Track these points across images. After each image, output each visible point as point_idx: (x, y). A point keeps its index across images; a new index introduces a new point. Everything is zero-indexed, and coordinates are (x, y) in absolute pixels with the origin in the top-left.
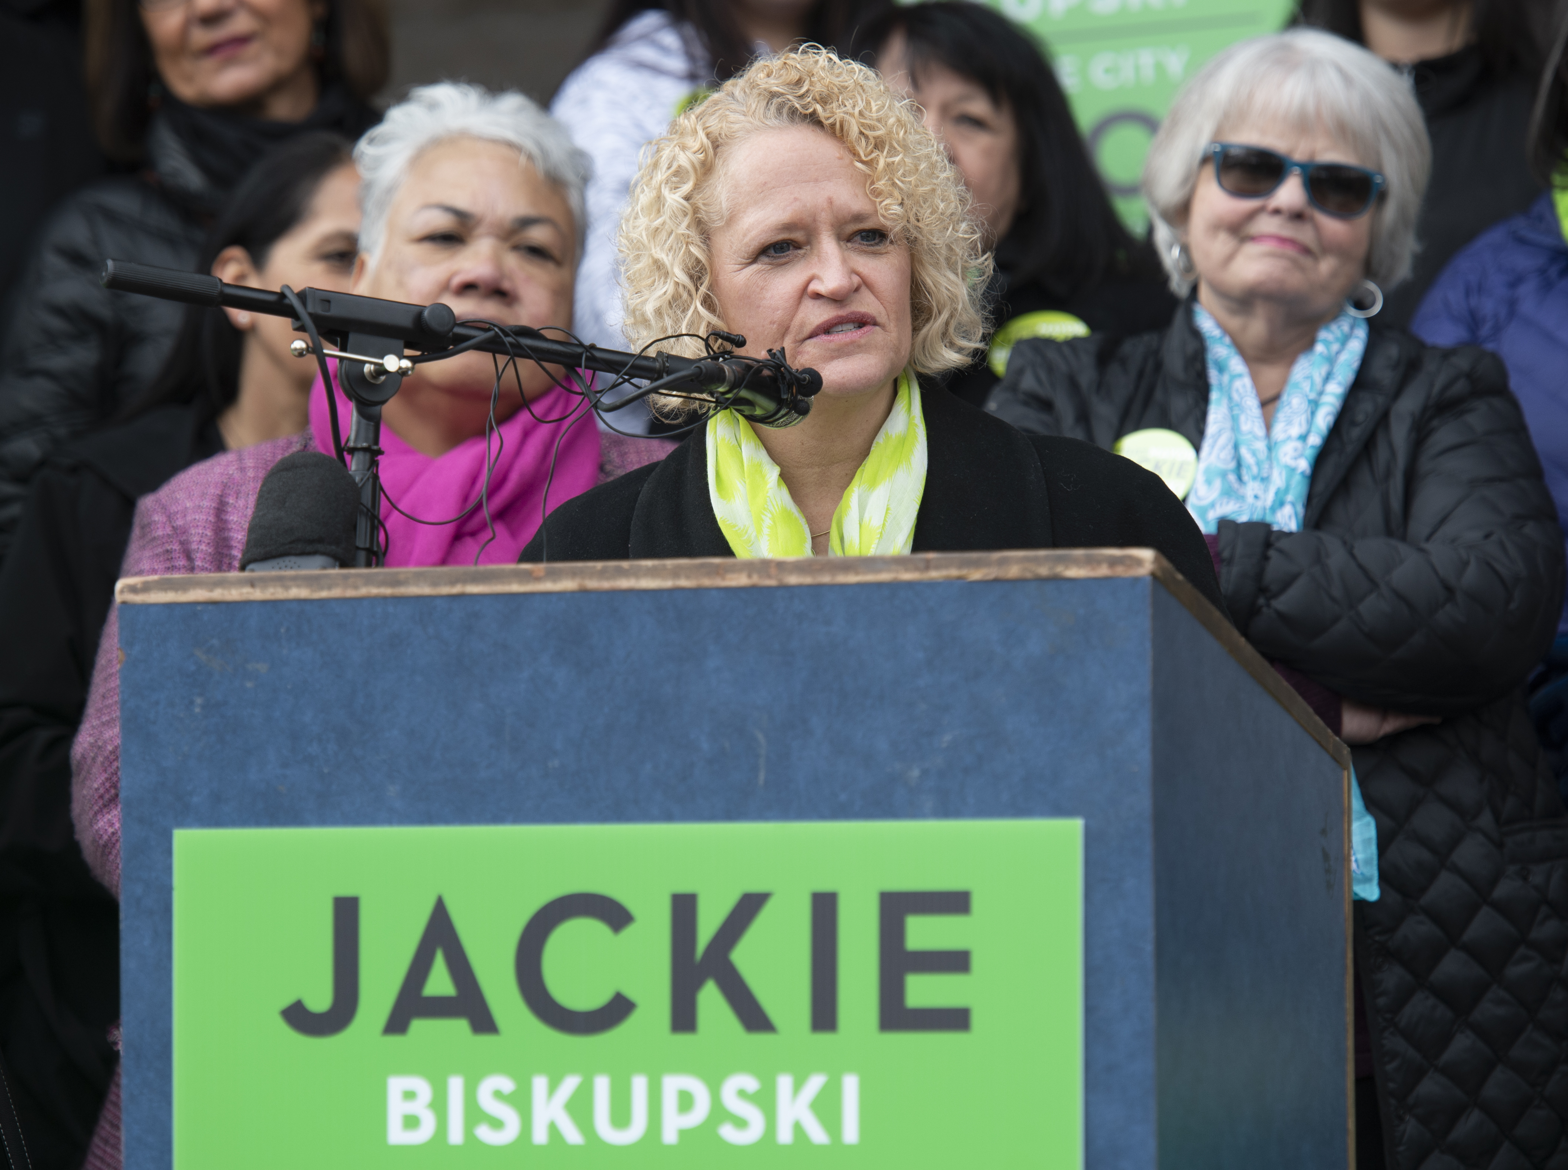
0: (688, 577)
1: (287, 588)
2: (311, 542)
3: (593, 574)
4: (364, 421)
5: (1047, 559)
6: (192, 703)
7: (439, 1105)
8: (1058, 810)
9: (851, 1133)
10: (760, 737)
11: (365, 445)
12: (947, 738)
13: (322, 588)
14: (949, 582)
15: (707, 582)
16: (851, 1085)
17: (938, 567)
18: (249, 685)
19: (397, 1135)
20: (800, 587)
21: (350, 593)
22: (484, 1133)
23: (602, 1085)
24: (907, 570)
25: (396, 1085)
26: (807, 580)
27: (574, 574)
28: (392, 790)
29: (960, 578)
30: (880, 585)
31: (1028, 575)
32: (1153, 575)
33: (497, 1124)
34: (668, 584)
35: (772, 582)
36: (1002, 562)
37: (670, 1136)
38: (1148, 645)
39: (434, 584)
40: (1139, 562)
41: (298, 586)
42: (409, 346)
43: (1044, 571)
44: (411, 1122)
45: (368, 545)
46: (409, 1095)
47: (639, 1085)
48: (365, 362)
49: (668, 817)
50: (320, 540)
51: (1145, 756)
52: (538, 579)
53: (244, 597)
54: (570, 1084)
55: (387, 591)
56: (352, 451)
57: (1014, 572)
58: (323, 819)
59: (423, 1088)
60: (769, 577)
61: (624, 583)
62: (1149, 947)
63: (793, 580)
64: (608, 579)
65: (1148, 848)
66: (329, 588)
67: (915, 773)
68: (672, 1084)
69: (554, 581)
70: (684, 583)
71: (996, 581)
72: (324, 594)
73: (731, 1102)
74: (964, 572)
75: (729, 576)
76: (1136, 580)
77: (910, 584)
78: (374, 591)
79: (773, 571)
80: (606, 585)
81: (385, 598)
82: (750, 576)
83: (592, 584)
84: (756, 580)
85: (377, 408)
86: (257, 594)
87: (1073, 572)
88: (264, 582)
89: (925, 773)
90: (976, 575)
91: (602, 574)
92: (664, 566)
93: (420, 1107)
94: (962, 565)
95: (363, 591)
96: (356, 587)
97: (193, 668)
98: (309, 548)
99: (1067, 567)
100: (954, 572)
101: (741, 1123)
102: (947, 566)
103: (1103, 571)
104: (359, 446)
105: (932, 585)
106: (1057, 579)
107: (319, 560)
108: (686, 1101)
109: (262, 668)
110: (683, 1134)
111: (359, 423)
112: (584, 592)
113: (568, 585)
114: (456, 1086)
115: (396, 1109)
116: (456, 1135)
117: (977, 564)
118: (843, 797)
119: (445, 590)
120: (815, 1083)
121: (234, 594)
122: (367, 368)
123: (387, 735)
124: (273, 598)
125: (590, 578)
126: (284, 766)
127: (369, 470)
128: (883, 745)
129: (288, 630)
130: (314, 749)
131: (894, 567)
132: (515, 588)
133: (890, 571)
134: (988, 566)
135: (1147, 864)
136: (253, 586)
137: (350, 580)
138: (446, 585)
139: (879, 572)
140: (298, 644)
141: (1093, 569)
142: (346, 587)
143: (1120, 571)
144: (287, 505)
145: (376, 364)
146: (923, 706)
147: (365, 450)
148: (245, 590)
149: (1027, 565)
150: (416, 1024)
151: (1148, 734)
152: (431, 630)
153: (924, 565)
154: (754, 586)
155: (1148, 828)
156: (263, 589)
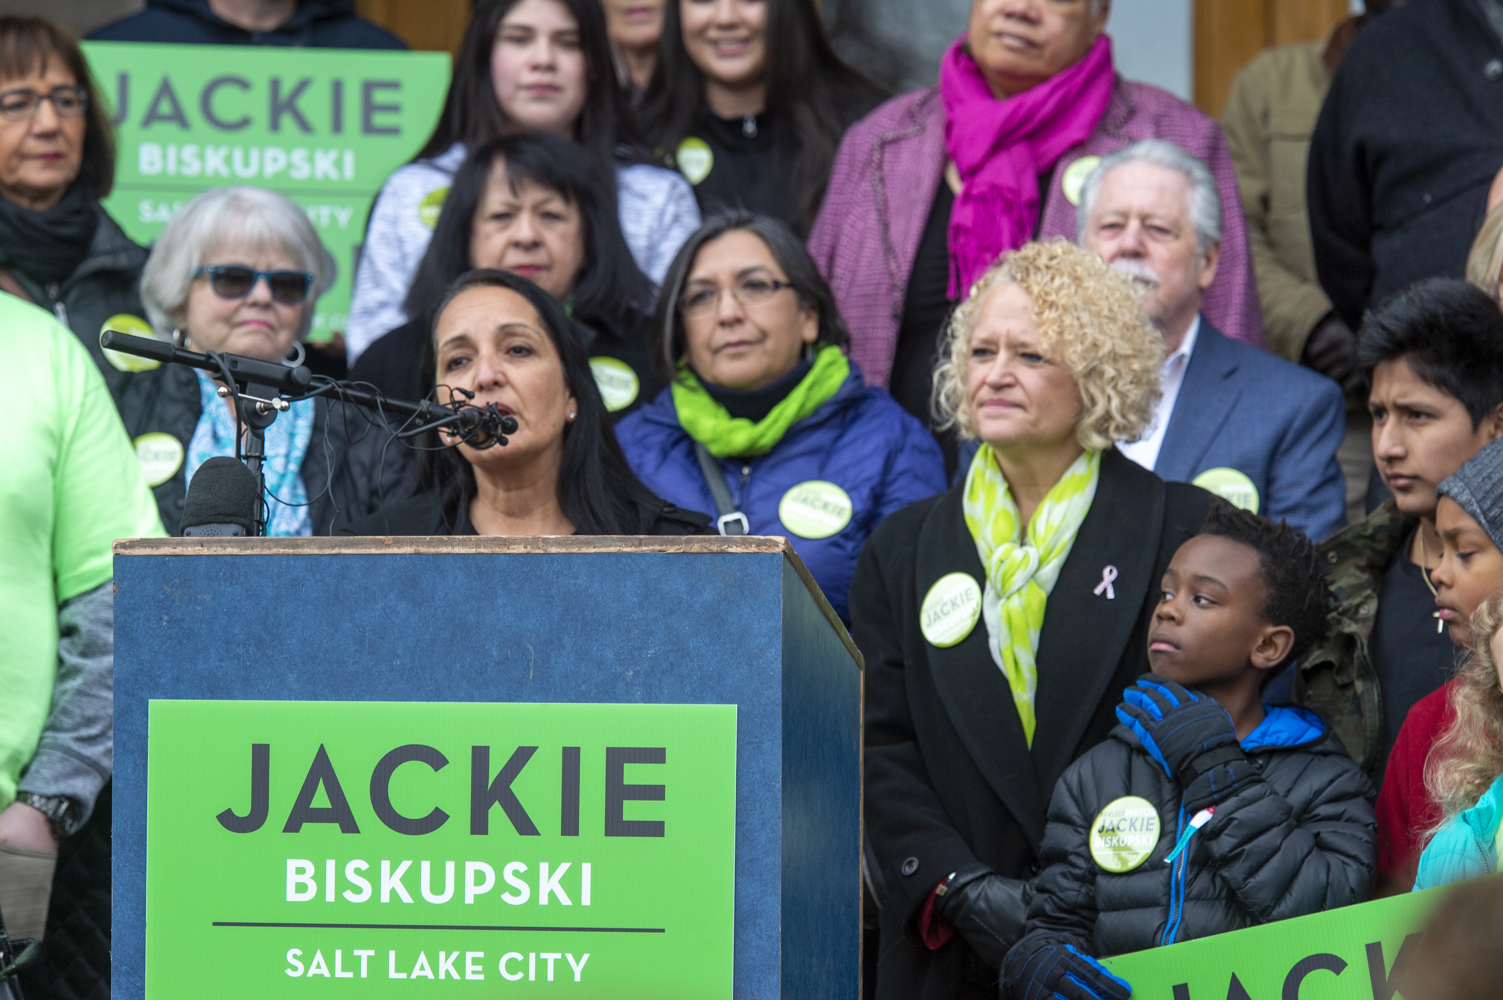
0: (485, 547)
1: (223, 548)
2: (229, 515)
3: (423, 544)
4: (255, 438)
6: (161, 619)
7: (320, 877)
8: (721, 699)
9: (586, 900)
10: (531, 648)
11: (257, 454)
12: (651, 652)
13: (247, 549)
14: (654, 554)
15: (498, 550)
16: (586, 868)
17: (647, 545)
18: (199, 609)
19: (292, 896)
20: (558, 554)
21: (266, 552)
22: (348, 895)
23: (426, 866)
24: (627, 546)
25: (292, 864)
26: (564, 550)
27: (411, 543)
28: (291, 677)
29: (660, 551)
30: (609, 554)
31: (705, 551)
32: (784, 552)
33: (358, 890)
34: (473, 551)
35: (541, 552)
36: (687, 542)
37: (469, 900)
38: (781, 596)
39: (321, 548)
40: (776, 544)
41: (231, 547)
42: (282, 392)
43: (715, 548)
44: (301, 888)
46: (300, 871)
47: (450, 867)
48: (256, 401)
49: (471, 700)
50: (234, 515)
51: (778, 666)
52: (388, 546)
53: (196, 553)
54: (405, 866)
55: (291, 551)
56: (247, 457)
57: (696, 548)
58: (246, 696)
59: (309, 867)
60: (539, 548)
61: (444, 550)
62: (779, 786)
63: (554, 550)
64: (434, 547)
65: (779, 723)
66: (252, 549)
67: (631, 673)
68: (471, 867)
69: (399, 547)
70: (482, 550)
71: (685, 554)
72: (249, 552)
73: (510, 878)
74: (664, 548)
75: (512, 547)
76: (774, 554)
77: (628, 553)
78: (281, 551)
79: (541, 544)
80: (432, 550)
81: (288, 555)
82: (525, 547)
83: (423, 550)
84: (529, 549)
85: (262, 431)
86: (205, 551)
87: (733, 549)
88: (210, 544)
89: (637, 673)
90: (672, 550)
91: (430, 544)
92: (471, 538)
93: (306, 878)
95: (274, 551)
96: (270, 548)
97: (162, 597)
98: (227, 519)
99: (729, 547)
100: (658, 548)
101: (516, 892)
102: (653, 544)
103: (753, 549)
104: (254, 455)
105: (643, 555)
106: (723, 553)
107: (234, 528)
108: (480, 878)
109: (208, 598)
110: (477, 897)
111: (252, 440)
112: (418, 554)
113: (408, 550)
114: (331, 865)
115: (292, 879)
116: (330, 896)
117: (672, 543)
119: (328, 551)
120: (564, 867)
121: (190, 551)
122: (258, 404)
123: (289, 642)
124: (215, 553)
125: (422, 546)
126: (221, 660)
127: (258, 470)
128: (610, 655)
129: (224, 574)
130: (241, 650)
131: (618, 543)
132: (373, 551)
133: (616, 546)
134: (679, 544)
135: (778, 733)
136: (202, 546)
137: (266, 543)
138: (328, 548)
139: (609, 546)
140: (231, 583)
141: (746, 548)
142: (263, 548)
143: (763, 549)
144: (212, 490)
145: (265, 403)
146: (636, 632)
147: (256, 457)
148: (197, 548)
149: (704, 544)
150: (305, 826)
151: (780, 652)
152: (318, 576)
153: (638, 542)
154: (528, 553)
155: (779, 711)
156: (209, 548)
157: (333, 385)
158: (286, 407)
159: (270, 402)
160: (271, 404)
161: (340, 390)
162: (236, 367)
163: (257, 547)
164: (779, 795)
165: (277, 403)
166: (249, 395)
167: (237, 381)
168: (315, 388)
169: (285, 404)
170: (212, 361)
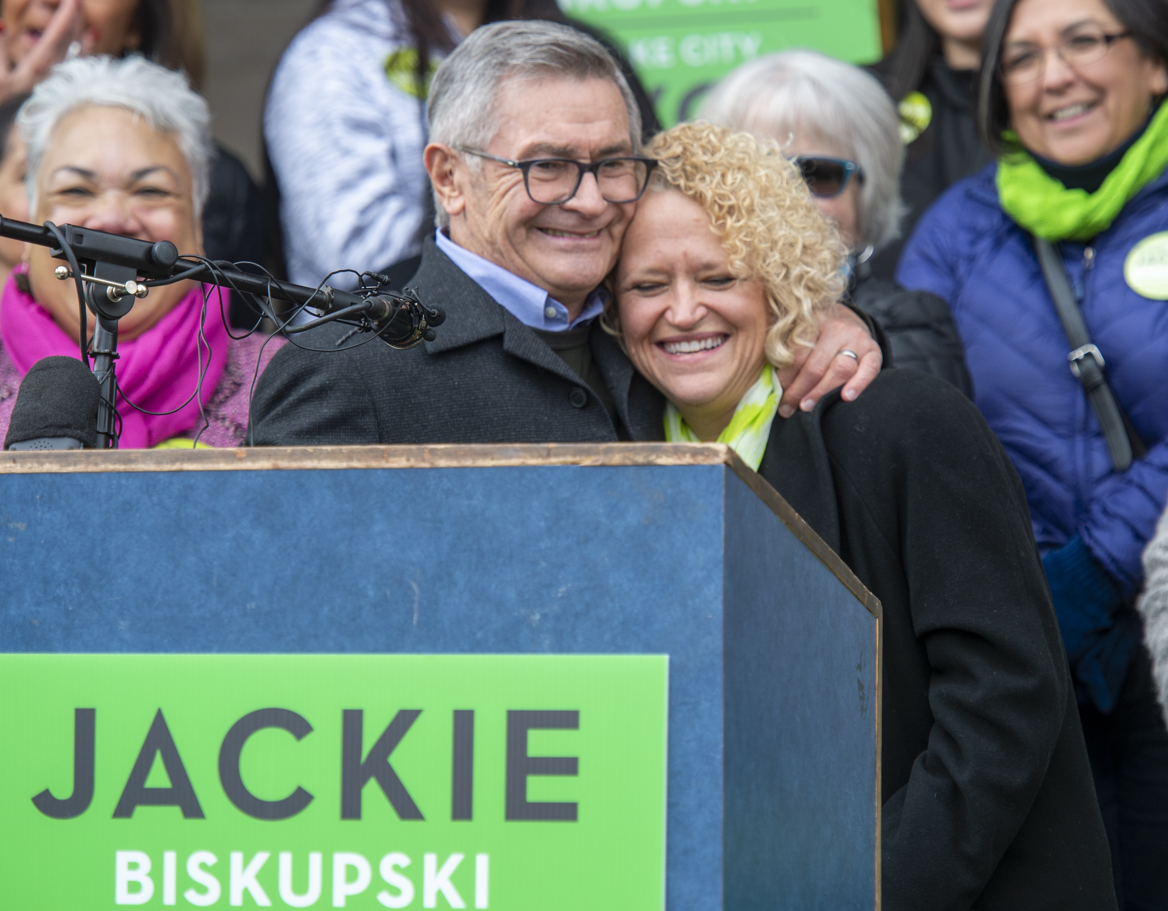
0: (359, 460)
1: (41, 464)
2: (62, 427)
3: (284, 456)
4: (105, 331)
5: (643, 449)
7: (157, 873)
8: (649, 648)
9: (482, 900)
10: (415, 586)
11: (107, 351)
12: (563, 589)
13: (69, 465)
14: (565, 467)
15: (374, 464)
16: (482, 862)
17: (556, 455)
18: (10, 540)
19: (123, 897)
20: (448, 468)
21: (92, 468)
22: (192, 896)
23: (286, 860)
24: (532, 457)
25: (123, 858)
26: (454, 463)
27: (269, 456)
28: (123, 625)
29: (573, 463)
30: (511, 468)
31: (628, 462)
32: (726, 463)
33: (202, 890)
34: (344, 465)
35: (426, 465)
36: (607, 452)
37: (339, 901)
38: (722, 518)
39: (158, 463)
40: (715, 453)
41: (50, 463)
42: (140, 273)
43: (640, 459)
44: (134, 887)
45: (106, 431)
46: (133, 866)
47: (315, 860)
48: (108, 285)
49: (341, 649)
50: (68, 426)
51: (718, 606)
52: (240, 460)
53: (7, 471)
54: (261, 858)
55: (121, 467)
56: (95, 355)
57: (617, 459)
58: (67, 648)
59: (144, 860)
60: (424, 461)
61: (309, 464)
62: (719, 757)
63: (442, 463)
64: (296, 460)
65: (720, 678)
66: (75, 464)
67: (537, 617)
68: (341, 860)
69: (253, 461)
70: (356, 464)
71: (603, 466)
72: (71, 469)
73: (388, 874)
74: (577, 459)
75: (392, 459)
76: (713, 467)
77: (534, 468)
78: (111, 467)
79: (427, 456)
80: (294, 465)
81: (119, 473)
82: (408, 460)
83: (284, 464)
84: (413, 463)
86: (18, 468)
87: (663, 460)
88: (24, 459)
89: (544, 616)
90: (587, 461)
91: (291, 456)
92: (341, 450)
93: (142, 875)
94: (576, 453)
95: (102, 467)
96: (96, 464)
98: (59, 432)
99: (658, 457)
100: (570, 459)
101: (395, 892)
102: (564, 455)
103: (687, 460)
104: (102, 351)
105: (552, 469)
106: (650, 466)
107: (68, 441)
108: (352, 874)
109: (21, 526)
110: (349, 899)
111: (101, 333)
112: (277, 470)
113: (264, 464)
114: (170, 859)
115: (123, 876)
116: (169, 898)
117: (588, 453)
118: (479, 635)
119: (167, 467)
120: (455, 860)
122: (109, 289)
123: (120, 581)
124: (30, 471)
125: (282, 459)
126: (38, 604)
127: (108, 370)
128: (511, 594)
129: (42, 497)
130: (61, 591)
131: (522, 454)
132: (222, 466)
133: (519, 457)
134: (596, 453)
135: (718, 691)
136: (14, 462)
137: (92, 458)
138: (167, 463)
139: (511, 457)
140: (50, 508)
141: (679, 458)
142: (88, 463)
143: (700, 460)
144: (42, 397)
145: (117, 287)
146: (544, 564)
147: (105, 354)
148: (8, 465)
149: (627, 454)
150: (140, 811)
151: (721, 589)
152: (155, 499)
153: (544, 453)
154: (411, 469)
155: (719, 663)
156: (23, 463)
157: (206, 266)
158: (143, 292)
159: (123, 285)
160: (124, 288)
161: (214, 272)
162: (81, 243)
163: (81, 462)
164: (720, 769)
165: (132, 287)
166: (97, 277)
167: (80, 260)
168: (184, 269)
169: (141, 288)
170: (50, 234)
